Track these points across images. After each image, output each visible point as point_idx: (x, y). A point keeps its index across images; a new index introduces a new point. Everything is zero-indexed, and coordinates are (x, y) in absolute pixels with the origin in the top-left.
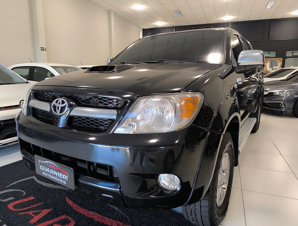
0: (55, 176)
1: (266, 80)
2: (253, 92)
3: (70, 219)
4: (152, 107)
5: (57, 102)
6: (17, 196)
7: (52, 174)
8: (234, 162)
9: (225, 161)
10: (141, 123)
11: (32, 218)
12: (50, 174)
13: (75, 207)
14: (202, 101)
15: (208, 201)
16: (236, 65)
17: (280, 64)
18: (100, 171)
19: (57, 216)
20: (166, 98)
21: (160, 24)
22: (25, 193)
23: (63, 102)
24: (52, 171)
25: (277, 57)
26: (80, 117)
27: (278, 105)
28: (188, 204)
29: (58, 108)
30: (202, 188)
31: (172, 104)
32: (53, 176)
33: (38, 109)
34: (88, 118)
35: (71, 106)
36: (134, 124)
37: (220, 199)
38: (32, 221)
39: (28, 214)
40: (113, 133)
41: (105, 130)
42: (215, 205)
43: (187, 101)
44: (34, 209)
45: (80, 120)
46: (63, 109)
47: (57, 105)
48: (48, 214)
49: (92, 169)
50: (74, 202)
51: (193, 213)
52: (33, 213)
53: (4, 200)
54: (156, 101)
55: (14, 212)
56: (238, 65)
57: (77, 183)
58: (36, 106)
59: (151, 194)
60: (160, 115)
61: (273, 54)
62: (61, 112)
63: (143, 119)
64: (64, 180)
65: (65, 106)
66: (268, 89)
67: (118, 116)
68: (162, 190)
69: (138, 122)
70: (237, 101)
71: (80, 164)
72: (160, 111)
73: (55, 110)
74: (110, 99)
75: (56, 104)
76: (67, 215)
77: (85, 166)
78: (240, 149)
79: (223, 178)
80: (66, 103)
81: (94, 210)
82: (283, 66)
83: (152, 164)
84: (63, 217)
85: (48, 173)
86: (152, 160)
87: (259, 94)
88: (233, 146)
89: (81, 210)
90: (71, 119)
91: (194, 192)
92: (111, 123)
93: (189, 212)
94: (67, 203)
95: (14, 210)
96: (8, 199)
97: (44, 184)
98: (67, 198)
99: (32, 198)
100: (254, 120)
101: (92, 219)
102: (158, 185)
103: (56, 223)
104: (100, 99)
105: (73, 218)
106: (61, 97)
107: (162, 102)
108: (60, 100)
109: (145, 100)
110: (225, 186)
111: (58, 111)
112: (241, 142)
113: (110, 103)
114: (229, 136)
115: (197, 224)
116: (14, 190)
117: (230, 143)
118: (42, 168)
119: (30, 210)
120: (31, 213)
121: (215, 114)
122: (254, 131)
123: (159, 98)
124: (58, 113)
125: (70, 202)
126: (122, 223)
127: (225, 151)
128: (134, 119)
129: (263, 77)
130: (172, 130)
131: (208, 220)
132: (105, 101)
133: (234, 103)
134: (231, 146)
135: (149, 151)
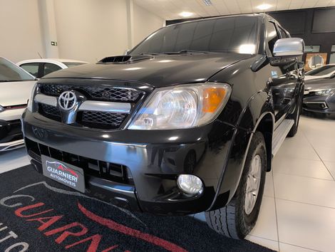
0: (64, 177)
1: (307, 78)
2: (291, 91)
3: (83, 226)
4: (170, 99)
5: (64, 95)
6: (25, 202)
7: (60, 176)
8: (267, 166)
9: (256, 165)
10: (159, 119)
11: (41, 224)
12: (58, 175)
13: (88, 214)
14: (229, 94)
15: (234, 208)
16: (270, 56)
17: (324, 60)
18: (113, 173)
19: (68, 223)
20: (187, 89)
21: (186, 14)
22: (34, 199)
23: (71, 96)
24: (60, 173)
25: (320, 52)
26: (90, 112)
27: (320, 107)
28: (211, 210)
29: (66, 102)
30: (228, 193)
31: (193, 96)
32: (62, 177)
33: (44, 105)
34: (99, 113)
35: (79, 100)
36: (150, 119)
37: (249, 207)
38: (41, 228)
39: (37, 221)
40: (127, 129)
41: (118, 127)
42: (243, 212)
43: (212, 93)
44: (43, 215)
45: (90, 116)
46: (71, 103)
47: (65, 99)
48: (59, 220)
49: (104, 171)
50: (87, 209)
51: (218, 220)
52: (42, 220)
53: (11, 206)
54: (175, 94)
55: (21, 219)
56: (273, 56)
57: (87, 185)
58: (42, 102)
59: (169, 197)
60: (180, 110)
61: (316, 49)
62: (69, 106)
63: (161, 115)
64: (73, 181)
65: (73, 100)
66: (309, 88)
67: (132, 110)
68: (181, 194)
69: (155, 118)
70: (271, 100)
71: (91, 166)
72: (181, 106)
73: (62, 105)
74: (124, 92)
75: (63, 98)
76: (79, 222)
77: (97, 168)
78: (274, 152)
79: (252, 183)
80: (74, 97)
81: (108, 218)
82: (328, 62)
83: (171, 166)
84: (75, 224)
85: (56, 174)
86: (171, 161)
87: (298, 93)
88: (265, 148)
89: (95, 217)
90: (80, 114)
91: (217, 197)
92: (124, 119)
93: (213, 220)
94: (79, 209)
95: (22, 216)
96: (16, 205)
97: (54, 189)
98: (79, 205)
99: (42, 204)
100: (292, 122)
101: (106, 227)
102: (177, 187)
103: (66, 230)
104: (113, 91)
105: (85, 225)
106: (69, 90)
107: (183, 95)
108: (68, 93)
109: (164, 92)
110: (255, 193)
111: (66, 106)
112: (275, 146)
113: (124, 96)
114: (260, 135)
115: (222, 233)
116: (22, 196)
117: (262, 144)
118: (49, 169)
119: (39, 216)
120: (40, 219)
121: (244, 110)
122: (291, 134)
123: (180, 89)
124: (66, 108)
125: (83, 209)
126: (139, 232)
127: (255, 153)
128: (151, 115)
129: (303, 75)
130: (194, 125)
131: (235, 229)
132: (118, 94)
133: (268, 101)
134: (262, 147)
135: (168, 150)
